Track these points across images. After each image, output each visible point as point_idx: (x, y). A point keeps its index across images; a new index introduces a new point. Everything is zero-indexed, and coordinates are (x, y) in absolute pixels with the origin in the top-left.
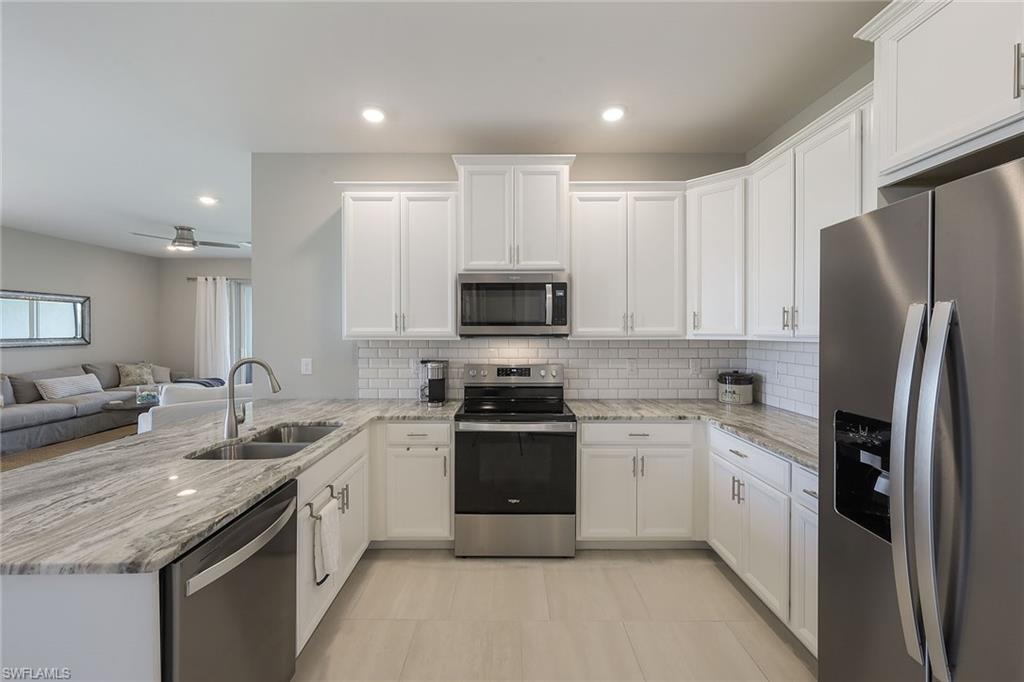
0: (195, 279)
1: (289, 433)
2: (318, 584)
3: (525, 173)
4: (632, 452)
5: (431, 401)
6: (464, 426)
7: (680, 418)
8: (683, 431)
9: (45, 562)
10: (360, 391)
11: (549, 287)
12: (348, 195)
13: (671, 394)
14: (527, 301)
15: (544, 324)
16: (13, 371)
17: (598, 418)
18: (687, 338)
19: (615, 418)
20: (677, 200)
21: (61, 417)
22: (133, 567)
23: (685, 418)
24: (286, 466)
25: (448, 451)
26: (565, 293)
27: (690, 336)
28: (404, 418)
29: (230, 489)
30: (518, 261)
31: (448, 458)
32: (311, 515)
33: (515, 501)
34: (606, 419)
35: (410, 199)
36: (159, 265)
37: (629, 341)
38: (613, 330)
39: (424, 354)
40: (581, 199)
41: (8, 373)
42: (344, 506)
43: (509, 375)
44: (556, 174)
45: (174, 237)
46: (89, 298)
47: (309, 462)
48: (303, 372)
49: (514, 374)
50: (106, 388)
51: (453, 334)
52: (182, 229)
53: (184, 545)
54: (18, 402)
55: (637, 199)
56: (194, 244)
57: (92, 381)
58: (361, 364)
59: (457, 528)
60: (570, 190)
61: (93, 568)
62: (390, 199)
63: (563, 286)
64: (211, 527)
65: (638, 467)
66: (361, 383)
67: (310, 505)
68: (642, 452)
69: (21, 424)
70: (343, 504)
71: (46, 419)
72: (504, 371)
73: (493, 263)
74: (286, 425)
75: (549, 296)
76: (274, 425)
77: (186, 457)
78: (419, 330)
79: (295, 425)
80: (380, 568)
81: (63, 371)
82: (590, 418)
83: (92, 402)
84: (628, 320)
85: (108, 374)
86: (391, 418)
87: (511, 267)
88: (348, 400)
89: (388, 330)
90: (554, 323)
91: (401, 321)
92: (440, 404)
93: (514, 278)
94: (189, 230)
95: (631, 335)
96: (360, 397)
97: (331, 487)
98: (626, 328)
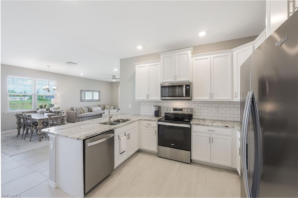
0: (118, 86)
1: (121, 121)
2: (121, 154)
3: (178, 55)
4: (209, 135)
5: (155, 116)
6: (160, 123)
7: (226, 127)
8: (228, 131)
9: (69, 136)
10: (141, 113)
11: (184, 86)
12: (136, 66)
13: (232, 119)
14: (178, 90)
15: (183, 96)
16: (88, 106)
17: (197, 124)
18: (234, 101)
19: (203, 125)
20: (229, 56)
21: (94, 115)
22: (78, 139)
23: (228, 127)
24: (113, 127)
25: (156, 129)
26: (189, 87)
27: (235, 100)
28: (146, 120)
29: (100, 130)
30: (176, 79)
31: (156, 131)
32: (119, 138)
33: (173, 145)
34: (200, 125)
35: (150, 66)
36: (111, 84)
37: (215, 101)
38: (207, 98)
39: (155, 104)
40: (195, 60)
41: (87, 106)
42: (129, 138)
43: (176, 111)
44: (187, 54)
45: (112, 78)
46: (100, 91)
47: (118, 127)
48: (129, 108)
49: (178, 110)
50: (102, 110)
51: (160, 99)
52: (114, 76)
53: (86, 137)
54: (89, 112)
55: (214, 57)
56: (116, 79)
57: (100, 108)
58: (141, 106)
59: (158, 149)
60: (191, 58)
61: (74, 138)
62: (145, 66)
63: (189, 86)
64: (92, 135)
65: (211, 140)
66: (141, 111)
67: (119, 136)
68: (213, 136)
69: (89, 116)
70: (128, 138)
71: (92, 115)
72: (175, 109)
73: (169, 80)
74: (121, 119)
75: (184, 88)
76: (118, 119)
77: (99, 123)
78: (152, 98)
79: (123, 119)
80: (140, 155)
81: (95, 106)
82: (195, 124)
83: (99, 112)
84: (211, 95)
85: (103, 107)
86: (143, 120)
87: (174, 81)
88: (138, 115)
89: (145, 98)
90: (186, 96)
91: (148, 96)
92: (157, 117)
93: (175, 84)
94: (115, 76)
95: (212, 100)
96: (141, 114)
97: (125, 133)
98: (211, 97)
